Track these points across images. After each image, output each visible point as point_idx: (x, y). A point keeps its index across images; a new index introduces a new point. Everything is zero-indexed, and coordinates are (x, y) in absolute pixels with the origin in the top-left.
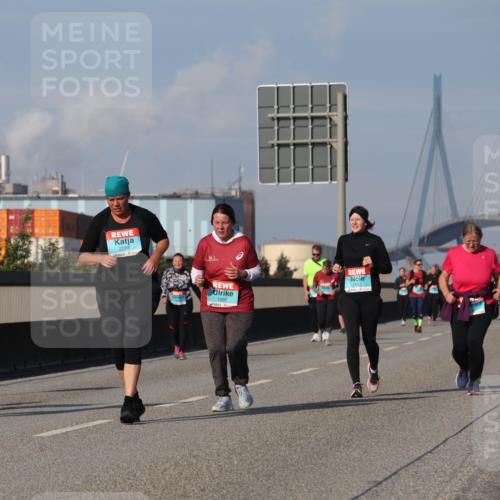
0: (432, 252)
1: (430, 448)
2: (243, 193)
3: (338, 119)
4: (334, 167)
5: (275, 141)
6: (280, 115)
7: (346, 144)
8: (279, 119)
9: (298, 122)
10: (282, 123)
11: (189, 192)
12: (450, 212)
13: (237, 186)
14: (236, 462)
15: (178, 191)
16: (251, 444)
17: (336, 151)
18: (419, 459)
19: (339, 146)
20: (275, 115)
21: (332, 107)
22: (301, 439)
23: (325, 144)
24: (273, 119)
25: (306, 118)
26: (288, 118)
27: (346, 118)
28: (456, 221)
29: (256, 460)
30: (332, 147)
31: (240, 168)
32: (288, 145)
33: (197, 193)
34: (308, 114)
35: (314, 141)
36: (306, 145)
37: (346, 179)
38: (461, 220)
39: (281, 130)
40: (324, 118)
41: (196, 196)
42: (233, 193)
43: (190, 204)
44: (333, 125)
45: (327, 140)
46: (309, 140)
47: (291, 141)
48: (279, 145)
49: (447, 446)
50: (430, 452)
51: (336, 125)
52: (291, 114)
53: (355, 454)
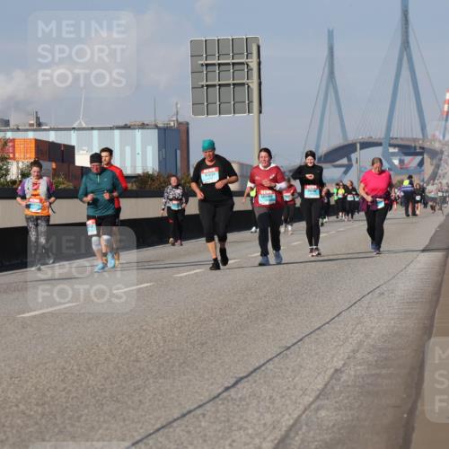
0: (328, 168)
1: (328, 320)
2: (180, 124)
3: (254, 65)
4: (250, 102)
5: (204, 83)
6: (208, 62)
7: (260, 84)
8: (207, 65)
9: (222, 68)
10: (209, 67)
11: (138, 123)
12: (341, 136)
13: (175, 119)
14: (177, 335)
15: (129, 123)
16: (189, 320)
17: (252, 90)
18: (319, 328)
19: (254, 86)
20: (204, 62)
21: (249, 55)
22: (227, 315)
23: (243, 84)
24: (202, 65)
25: (228, 64)
26: (214, 64)
27: (259, 64)
28: (346, 143)
29: (193, 333)
30: (249, 87)
31: (177, 104)
32: (214, 86)
33: (143, 124)
34: (230, 61)
35: (235, 82)
36: (229, 85)
37: (260, 112)
38: (350, 142)
39: (209, 74)
40: (243, 63)
41: (143, 126)
42: (172, 124)
43: (138, 133)
44: (250, 70)
45: (245, 81)
46: (231, 82)
47: (217, 82)
48: (207, 86)
49: (341, 318)
50: (328, 323)
51: (252, 70)
52: (216, 61)
53: (269, 326)
